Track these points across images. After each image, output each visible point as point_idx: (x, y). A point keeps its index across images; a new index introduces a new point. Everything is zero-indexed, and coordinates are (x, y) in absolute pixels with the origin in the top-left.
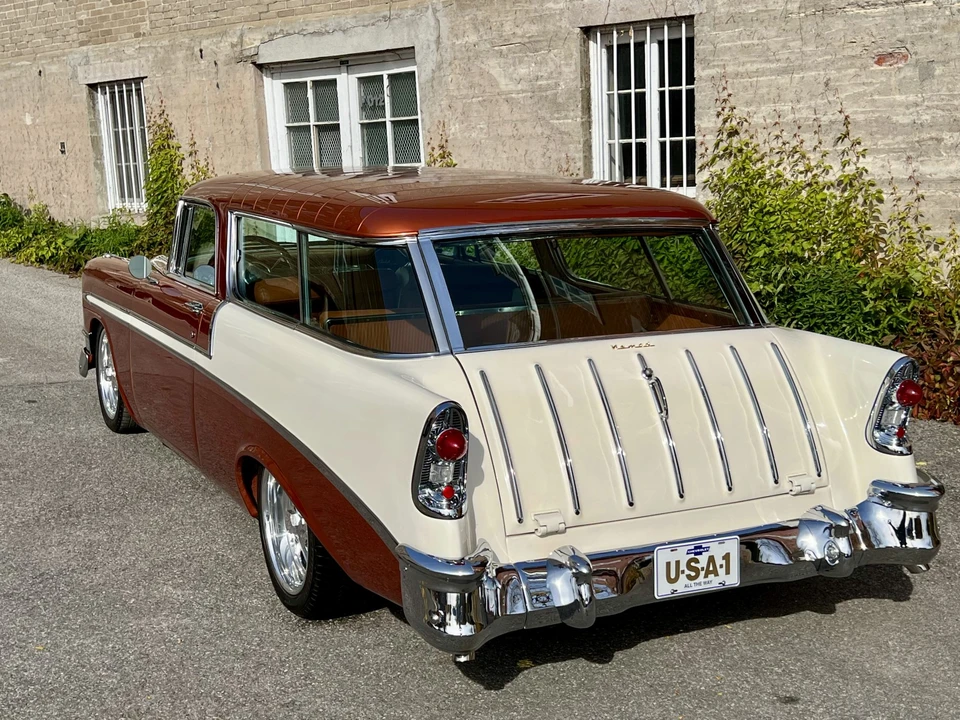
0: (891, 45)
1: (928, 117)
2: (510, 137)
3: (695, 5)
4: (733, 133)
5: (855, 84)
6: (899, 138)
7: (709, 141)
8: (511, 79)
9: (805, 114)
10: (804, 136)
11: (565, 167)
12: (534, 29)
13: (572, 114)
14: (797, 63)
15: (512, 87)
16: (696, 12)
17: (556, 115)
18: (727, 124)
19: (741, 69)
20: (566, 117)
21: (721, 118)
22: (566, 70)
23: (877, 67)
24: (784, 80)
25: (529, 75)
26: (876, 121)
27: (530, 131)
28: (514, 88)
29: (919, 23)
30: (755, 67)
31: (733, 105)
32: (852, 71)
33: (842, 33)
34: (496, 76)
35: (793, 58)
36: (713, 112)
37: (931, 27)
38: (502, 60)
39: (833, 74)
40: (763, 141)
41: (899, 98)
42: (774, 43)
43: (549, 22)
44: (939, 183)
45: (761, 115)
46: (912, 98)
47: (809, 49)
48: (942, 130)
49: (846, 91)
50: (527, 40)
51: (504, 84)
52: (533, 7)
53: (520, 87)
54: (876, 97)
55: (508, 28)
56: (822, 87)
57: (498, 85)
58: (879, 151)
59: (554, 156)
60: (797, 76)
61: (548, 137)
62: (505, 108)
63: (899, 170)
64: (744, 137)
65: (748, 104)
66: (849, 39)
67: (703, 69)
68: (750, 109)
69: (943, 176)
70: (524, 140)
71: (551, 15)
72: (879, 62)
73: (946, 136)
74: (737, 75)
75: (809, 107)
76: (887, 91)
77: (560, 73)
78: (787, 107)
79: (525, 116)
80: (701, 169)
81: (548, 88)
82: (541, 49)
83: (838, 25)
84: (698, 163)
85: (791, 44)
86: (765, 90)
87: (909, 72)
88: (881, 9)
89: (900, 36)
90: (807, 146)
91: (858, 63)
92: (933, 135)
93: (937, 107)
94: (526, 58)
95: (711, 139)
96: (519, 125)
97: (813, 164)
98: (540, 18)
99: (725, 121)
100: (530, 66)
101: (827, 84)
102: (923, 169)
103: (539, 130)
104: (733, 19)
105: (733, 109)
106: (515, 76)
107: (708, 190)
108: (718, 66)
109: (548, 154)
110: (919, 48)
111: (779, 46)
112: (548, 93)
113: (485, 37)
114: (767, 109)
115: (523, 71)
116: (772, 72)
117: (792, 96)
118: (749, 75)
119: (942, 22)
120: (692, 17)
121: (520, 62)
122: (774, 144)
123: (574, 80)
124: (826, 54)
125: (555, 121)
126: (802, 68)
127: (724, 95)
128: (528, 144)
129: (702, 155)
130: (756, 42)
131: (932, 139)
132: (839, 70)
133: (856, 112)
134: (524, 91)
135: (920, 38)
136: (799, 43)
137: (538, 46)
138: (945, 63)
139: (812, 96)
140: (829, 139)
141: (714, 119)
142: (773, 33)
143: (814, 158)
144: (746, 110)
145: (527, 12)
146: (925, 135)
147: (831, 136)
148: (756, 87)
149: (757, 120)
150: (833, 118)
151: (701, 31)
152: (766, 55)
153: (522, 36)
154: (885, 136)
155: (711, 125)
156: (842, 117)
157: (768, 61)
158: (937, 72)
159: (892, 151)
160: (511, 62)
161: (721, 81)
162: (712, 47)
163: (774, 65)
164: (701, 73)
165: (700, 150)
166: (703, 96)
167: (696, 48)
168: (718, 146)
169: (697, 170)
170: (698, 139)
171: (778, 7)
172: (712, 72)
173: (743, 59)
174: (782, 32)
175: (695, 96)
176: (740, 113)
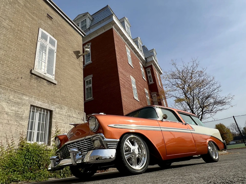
2: (5, 123)
3: (53, 109)
4: (58, 132)
8: (9, 109)
11: (22, 133)
12: (19, 100)
13: (26, 121)
15: (9, 111)
16: (53, 110)
17: (21, 121)
20: (24, 122)
21: (56, 129)
22: (26, 112)
24: (65, 125)
25: (15, 110)
27: (13, 123)
28: (10, 111)
29: (79, 122)
30: (61, 122)
34: (4, 107)
35: (66, 122)
36: (55, 127)
38: (8, 104)
43: (23, 101)
47: (68, 121)
50: (17, 102)
51: (7, 110)
52: (20, 96)
53: (12, 112)
55: (11, 97)
57: (4, 109)
59: (19, 130)
60: (67, 125)
61: (18, 126)
62: (6, 116)
65: (60, 127)
66: (72, 121)
67: (54, 120)
68: (61, 128)
70: (10, 125)
71: (24, 99)
77: (24, 112)
79: (12, 119)
80: (52, 138)
81: (20, 114)
82: (20, 105)
83: (71, 119)
84: (52, 137)
94: (15, 106)
95: (54, 132)
96: (9, 121)
98: (21, 99)
100: (16, 108)
103: (16, 123)
104: (59, 113)
106: (11, 109)
109: (17, 130)
112: (20, 115)
113: (3, 97)
114: (63, 129)
115: (14, 108)
118: (60, 123)
120: (52, 111)
121: (13, 106)
123: (28, 114)
125: (21, 122)
126: (67, 124)
127: (57, 125)
128: (11, 126)
129: (52, 135)
130: (62, 118)
134: (13, 113)
137: (20, 104)
139: (68, 128)
141: (55, 129)
144: (60, 128)
145: (18, 96)
149: (61, 130)
151: (54, 113)
152: (63, 120)
153: (15, 101)
157: (63, 121)
160: (10, 105)
161: (56, 123)
162: (55, 117)
163: (64, 122)
164: (53, 120)
165: (52, 134)
166: (53, 124)
167: (53, 116)
168: (55, 134)
169: (51, 138)
170: (52, 132)
171: (65, 114)
172: (55, 121)
173: (60, 120)
174: (65, 117)
175: (52, 124)
176: (59, 128)
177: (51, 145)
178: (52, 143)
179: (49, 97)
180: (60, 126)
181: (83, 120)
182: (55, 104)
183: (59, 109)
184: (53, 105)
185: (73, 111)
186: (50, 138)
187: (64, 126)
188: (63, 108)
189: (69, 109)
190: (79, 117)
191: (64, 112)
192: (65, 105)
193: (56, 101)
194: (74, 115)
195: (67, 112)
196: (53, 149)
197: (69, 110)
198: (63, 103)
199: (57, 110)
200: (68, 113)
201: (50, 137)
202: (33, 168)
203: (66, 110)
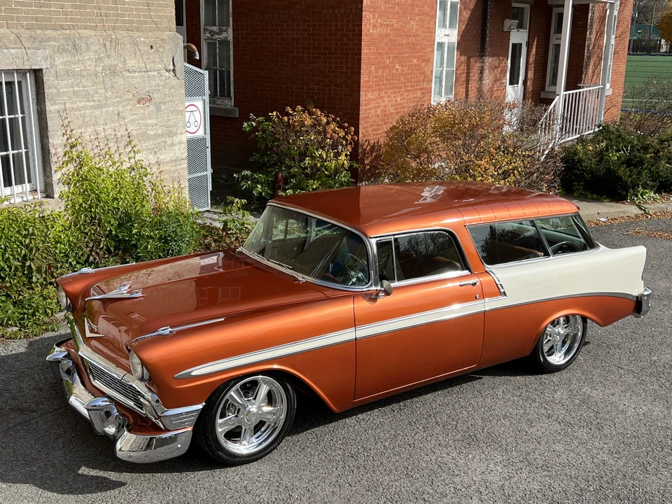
0: (144, 94)
1: (160, 131)
3: (43, 62)
4: (72, 147)
5: (131, 115)
6: (151, 143)
7: (59, 152)
9: (110, 132)
10: (111, 145)
14: (103, 102)
16: (43, 67)
18: (70, 141)
19: (75, 106)
21: (65, 137)
23: (138, 105)
24: (97, 113)
26: (141, 134)
29: (154, 83)
30: (82, 104)
31: (72, 128)
32: (129, 107)
33: (123, 86)
35: (101, 99)
36: (60, 133)
37: (158, 85)
39: (121, 109)
40: (90, 150)
41: (149, 121)
42: (91, 90)
44: (167, 163)
45: (87, 134)
46: (154, 121)
47: (109, 94)
48: (166, 137)
49: (127, 118)
54: (140, 121)
56: (116, 117)
58: (143, 150)
60: (104, 110)
63: (152, 159)
64: (79, 148)
65: (80, 127)
66: (126, 90)
67: (52, 105)
68: (83, 130)
69: (168, 159)
72: (138, 103)
73: (167, 139)
74: (72, 109)
75: (111, 128)
76: (144, 118)
78: (101, 129)
80: (56, 171)
83: (121, 81)
84: (54, 168)
85: (100, 91)
86: (88, 118)
87: (152, 108)
88: (137, 74)
89: (147, 89)
90: (112, 151)
91: (131, 103)
92: (163, 139)
93: (164, 126)
95: (61, 151)
97: (116, 160)
99: (68, 139)
101: (118, 114)
102: (162, 157)
104: (68, 74)
105: (72, 131)
107: (61, 184)
108: (61, 104)
110: (155, 96)
111: (94, 92)
114: (90, 130)
116: (92, 107)
117: (102, 121)
118: (79, 109)
119: (163, 83)
120: (41, 70)
122: (96, 151)
124: (116, 98)
126: (107, 105)
127: (66, 122)
129: (56, 163)
130: (81, 89)
131: (163, 141)
132: (123, 107)
133: (132, 130)
135: (155, 90)
136: (103, 90)
138: (165, 103)
139: (113, 122)
140: (122, 145)
141: (61, 138)
142: (90, 84)
143: (116, 158)
144: (79, 131)
146: (160, 140)
147: (123, 143)
148: (84, 116)
149: (86, 137)
150: (123, 134)
151: (48, 79)
152: (88, 96)
154: (145, 142)
155: (60, 142)
156: (127, 133)
157: (88, 101)
158: (163, 108)
159: (148, 149)
161: (63, 113)
162: (56, 91)
163: (92, 104)
164: (50, 108)
165: (54, 159)
166: (53, 123)
167: (46, 91)
168: (65, 155)
169: (53, 172)
170: (52, 151)
171: (92, 68)
172: (57, 107)
173: (75, 99)
174: (94, 84)
175: (47, 123)
176: (76, 133)
177: (56, 196)
178: (58, 189)
179: (17, 11)
180: (80, 122)
181: (174, 70)
182: (49, 39)
183: (64, 54)
184: (41, 42)
185: (128, 46)
186: (48, 174)
187: (93, 119)
188: (84, 46)
189: (108, 44)
190: (154, 62)
191: (89, 63)
192: (90, 28)
193: (50, 20)
194: (131, 63)
195: (100, 59)
196: (63, 209)
197: (108, 47)
198: (78, 20)
199: (59, 60)
200: (107, 62)
201: (48, 169)
202: (11, 283)
203: (98, 47)
